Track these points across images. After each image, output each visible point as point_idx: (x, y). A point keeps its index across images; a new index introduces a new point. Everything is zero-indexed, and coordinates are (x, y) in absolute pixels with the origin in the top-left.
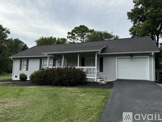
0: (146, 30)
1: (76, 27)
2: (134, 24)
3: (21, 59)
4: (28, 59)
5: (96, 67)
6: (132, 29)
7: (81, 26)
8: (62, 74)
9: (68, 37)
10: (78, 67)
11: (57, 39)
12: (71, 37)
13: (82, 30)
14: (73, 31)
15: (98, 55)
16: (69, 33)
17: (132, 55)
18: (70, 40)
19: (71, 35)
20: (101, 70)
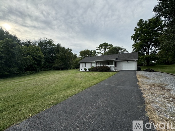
0: (140, 46)
1: (101, 44)
2: (135, 41)
3: (83, 63)
4: (86, 63)
5: (114, 66)
6: (134, 45)
7: (104, 43)
8: (102, 68)
9: (97, 50)
10: (107, 66)
11: (90, 51)
12: (99, 50)
13: (104, 45)
14: (100, 46)
15: (114, 61)
16: (97, 47)
17: (128, 61)
18: (98, 51)
19: (98, 48)
20: (116, 66)
